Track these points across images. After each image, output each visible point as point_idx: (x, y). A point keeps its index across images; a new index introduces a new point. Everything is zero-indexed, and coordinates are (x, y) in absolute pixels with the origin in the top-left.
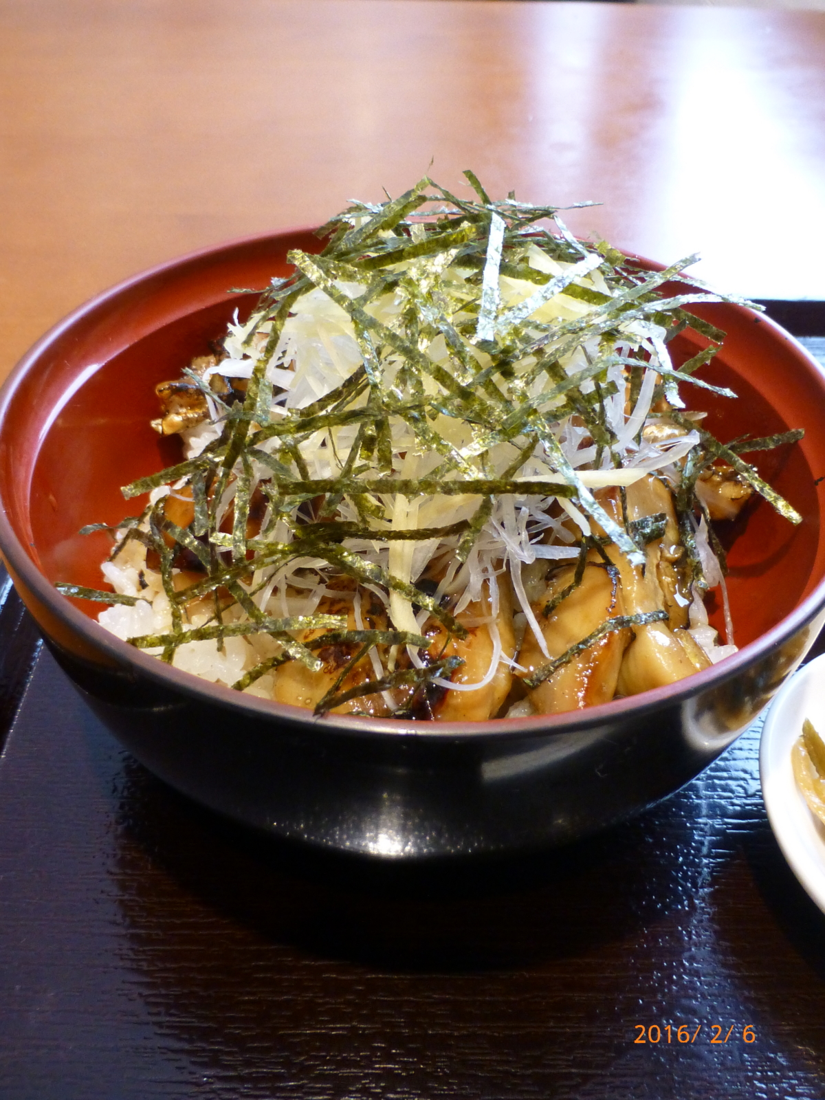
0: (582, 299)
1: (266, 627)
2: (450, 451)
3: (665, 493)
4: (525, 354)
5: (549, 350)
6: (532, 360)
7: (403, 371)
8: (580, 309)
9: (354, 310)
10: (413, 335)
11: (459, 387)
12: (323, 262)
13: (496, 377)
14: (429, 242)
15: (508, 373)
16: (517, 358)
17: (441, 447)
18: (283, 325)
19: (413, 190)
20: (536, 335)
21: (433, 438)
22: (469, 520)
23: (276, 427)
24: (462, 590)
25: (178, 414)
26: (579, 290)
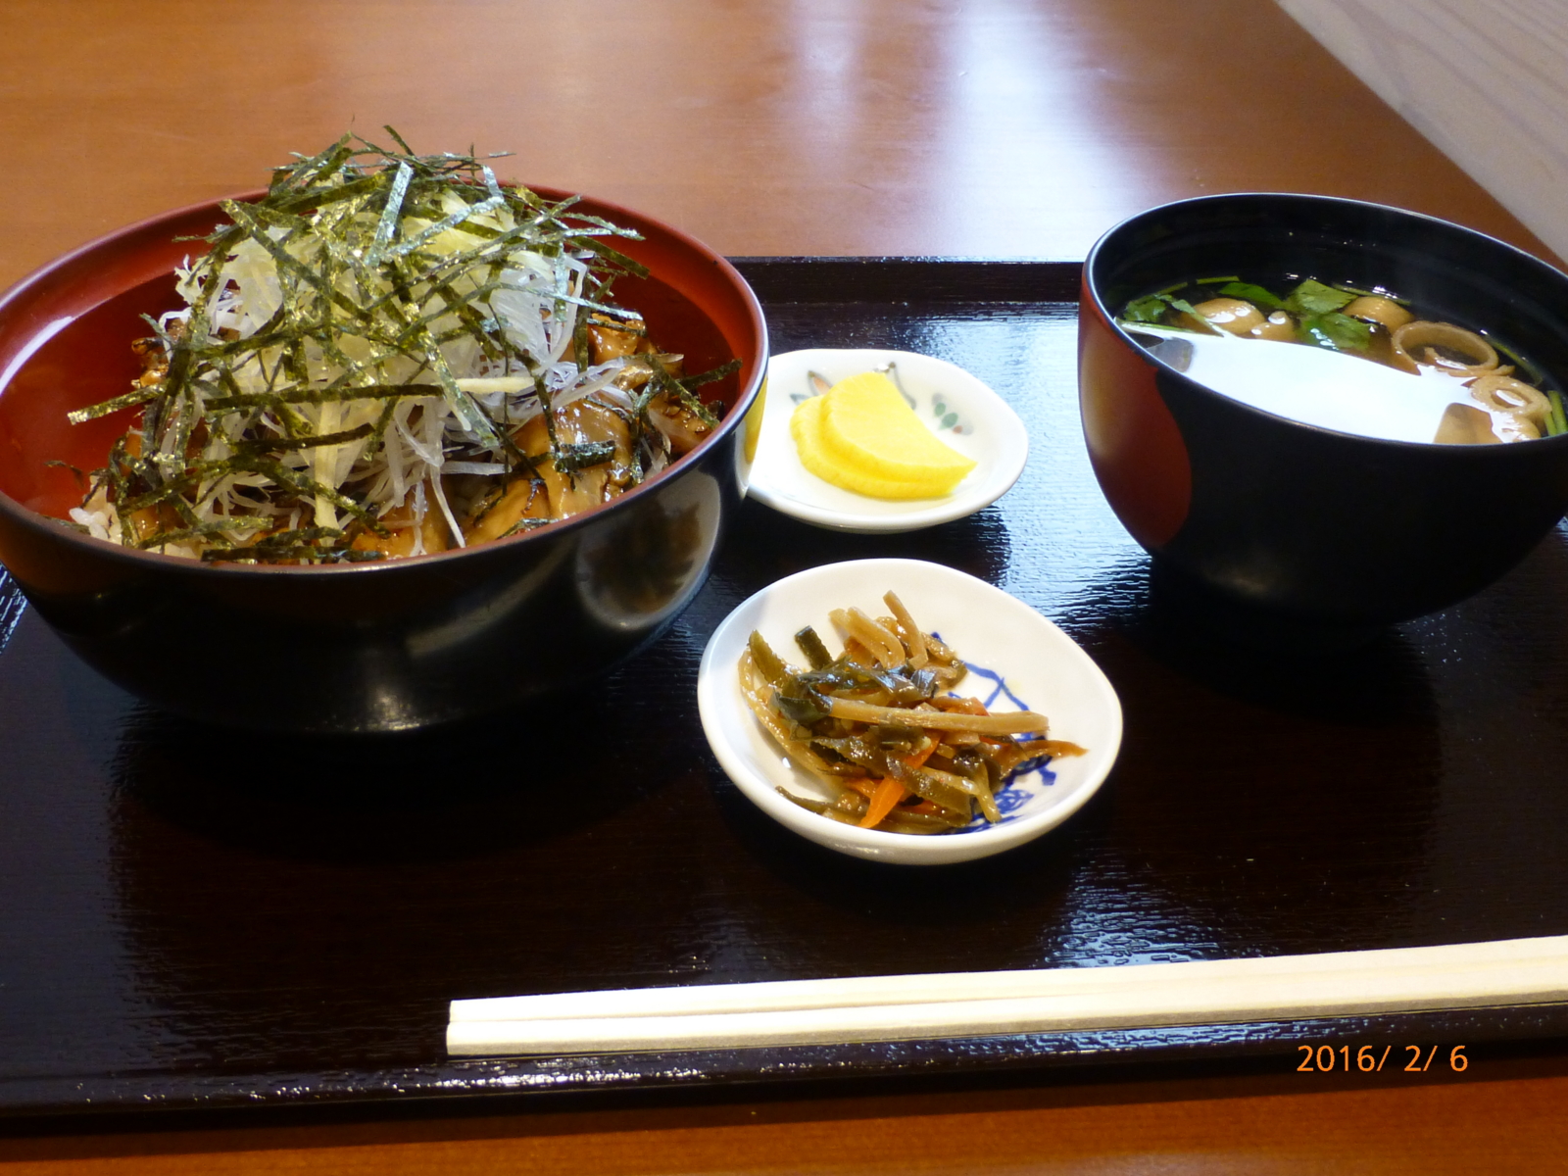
0: (477, 234)
1: (200, 530)
2: (349, 364)
3: (619, 424)
4: (419, 281)
5: (442, 276)
6: (426, 288)
7: (316, 299)
8: (476, 241)
9: (275, 249)
10: (327, 268)
11: (358, 310)
12: (252, 208)
13: (396, 301)
14: (343, 188)
15: (406, 298)
16: (411, 284)
17: (342, 361)
18: (222, 266)
19: (338, 144)
20: (433, 265)
21: (336, 354)
22: (372, 424)
23: (206, 351)
24: (390, 497)
25: (156, 370)
26: (473, 227)
